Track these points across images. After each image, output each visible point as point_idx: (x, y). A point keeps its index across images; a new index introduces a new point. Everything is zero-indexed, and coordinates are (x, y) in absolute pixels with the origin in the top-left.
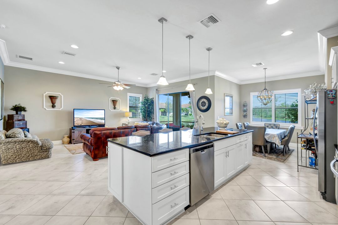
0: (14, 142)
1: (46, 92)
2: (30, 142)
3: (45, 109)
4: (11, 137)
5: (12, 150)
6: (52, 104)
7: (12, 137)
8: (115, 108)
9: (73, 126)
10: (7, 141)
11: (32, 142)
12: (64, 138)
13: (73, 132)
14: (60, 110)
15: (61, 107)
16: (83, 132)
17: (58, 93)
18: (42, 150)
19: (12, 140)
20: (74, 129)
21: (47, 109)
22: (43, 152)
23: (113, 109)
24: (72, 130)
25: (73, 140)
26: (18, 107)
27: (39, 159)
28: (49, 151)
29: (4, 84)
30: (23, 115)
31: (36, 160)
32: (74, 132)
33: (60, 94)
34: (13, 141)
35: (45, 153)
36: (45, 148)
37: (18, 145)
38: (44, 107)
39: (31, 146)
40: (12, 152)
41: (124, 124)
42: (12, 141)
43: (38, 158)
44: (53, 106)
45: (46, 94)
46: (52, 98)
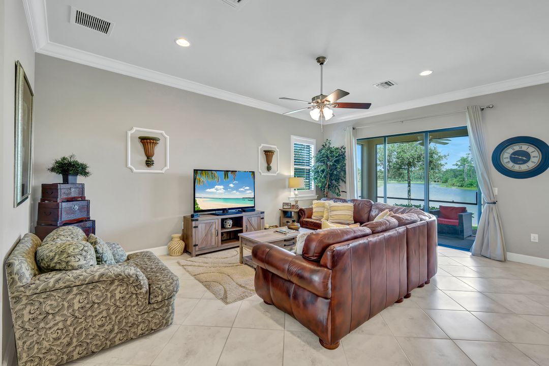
0: (65, 287)
1: (132, 129)
2: (116, 283)
3: (130, 168)
4: (53, 269)
5: (58, 318)
6: (146, 159)
7: (58, 267)
8: (269, 169)
9: (193, 213)
10: (40, 288)
11: (122, 280)
12: (172, 239)
13: (195, 227)
14: (163, 171)
15: (166, 166)
16: (214, 226)
17: (159, 131)
18: (149, 303)
19: (57, 281)
20: (197, 220)
21: (135, 170)
22: (154, 309)
23: (266, 170)
24: (194, 222)
25: (195, 245)
26: (70, 164)
27: (143, 336)
28: (168, 305)
29: (32, 95)
30: (80, 186)
31: (132, 339)
32: (197, 227)
33: (163, 132)
34: (61, 284)
35: (159, 314)
36: (159, 299)
37: (78, 297)
38: (129, 165)
39: (118, 296)
40: (57, 324)
41: (287, 204)
42: (57, 286)
43: (140, 332)
44: (149, 163)
45: (133, 131)
46: (147, 143)
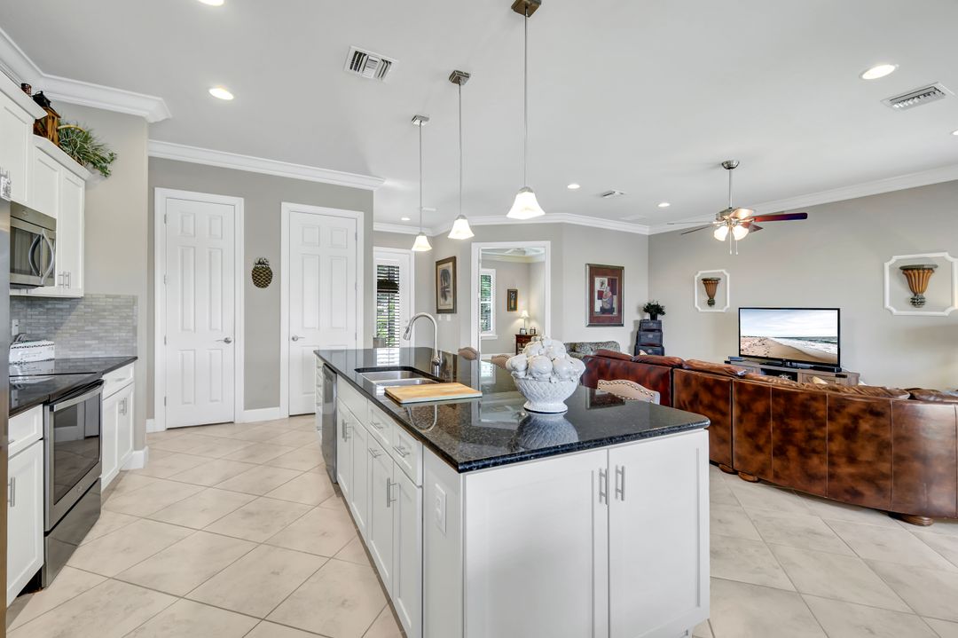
1: (697, 273)
3: (697, 309)
6: (708, 299)
8: (915, 302)
14: (723, 311)
15: (726, 305)
17: (720, 271)
21: (700, 310)
23: (910, 306)
26: (655, 306)
30: (660, 322)
33: (724, 271)
44: (711, 303)
45: (699, 275)
46: (710, 284)
